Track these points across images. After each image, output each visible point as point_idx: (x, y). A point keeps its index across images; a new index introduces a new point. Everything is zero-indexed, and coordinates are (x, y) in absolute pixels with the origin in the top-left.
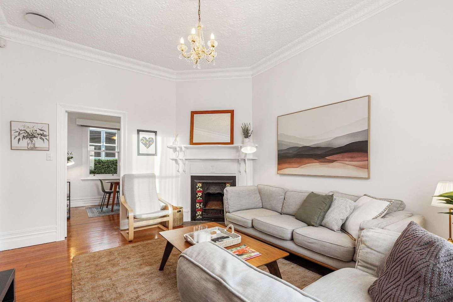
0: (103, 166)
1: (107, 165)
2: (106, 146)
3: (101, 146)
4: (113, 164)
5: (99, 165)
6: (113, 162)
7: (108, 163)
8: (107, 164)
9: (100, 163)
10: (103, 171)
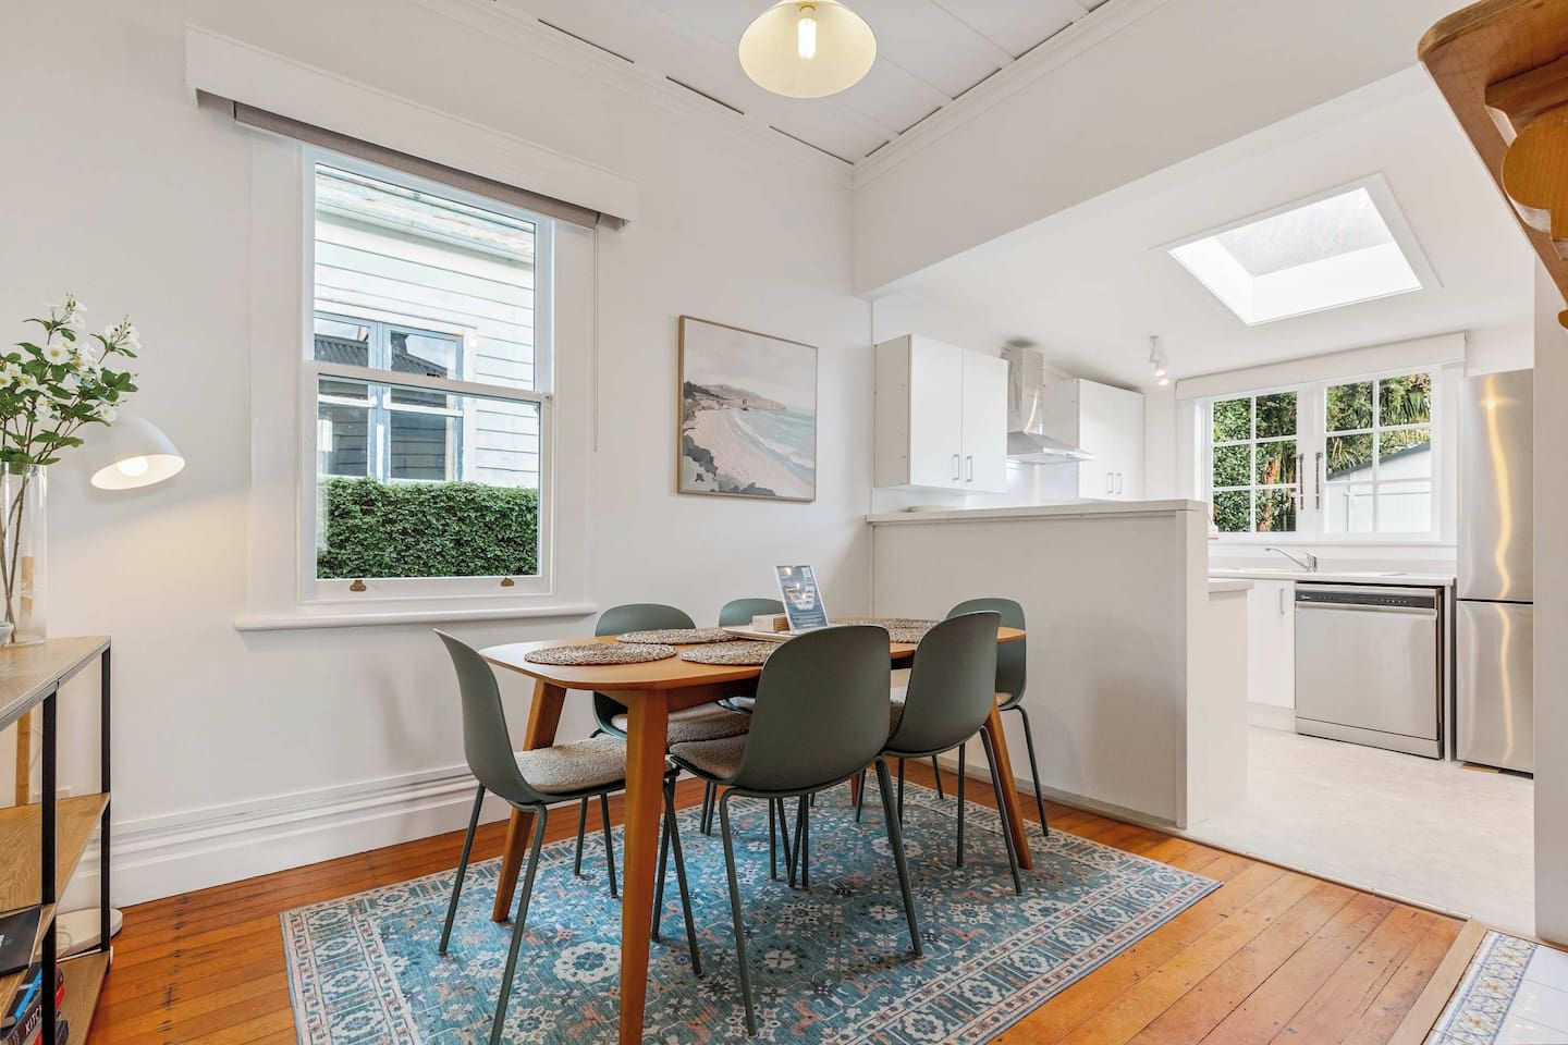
0: (392, 522)
1: (413, 520)
2: (395, 415)
3: (364, 412)
4: (450, 510)
5: (368, 519)
6: (450, 498)
7: (421, 503)
8: (412, 514)
9: (372, 502)
10: (389, 554)
